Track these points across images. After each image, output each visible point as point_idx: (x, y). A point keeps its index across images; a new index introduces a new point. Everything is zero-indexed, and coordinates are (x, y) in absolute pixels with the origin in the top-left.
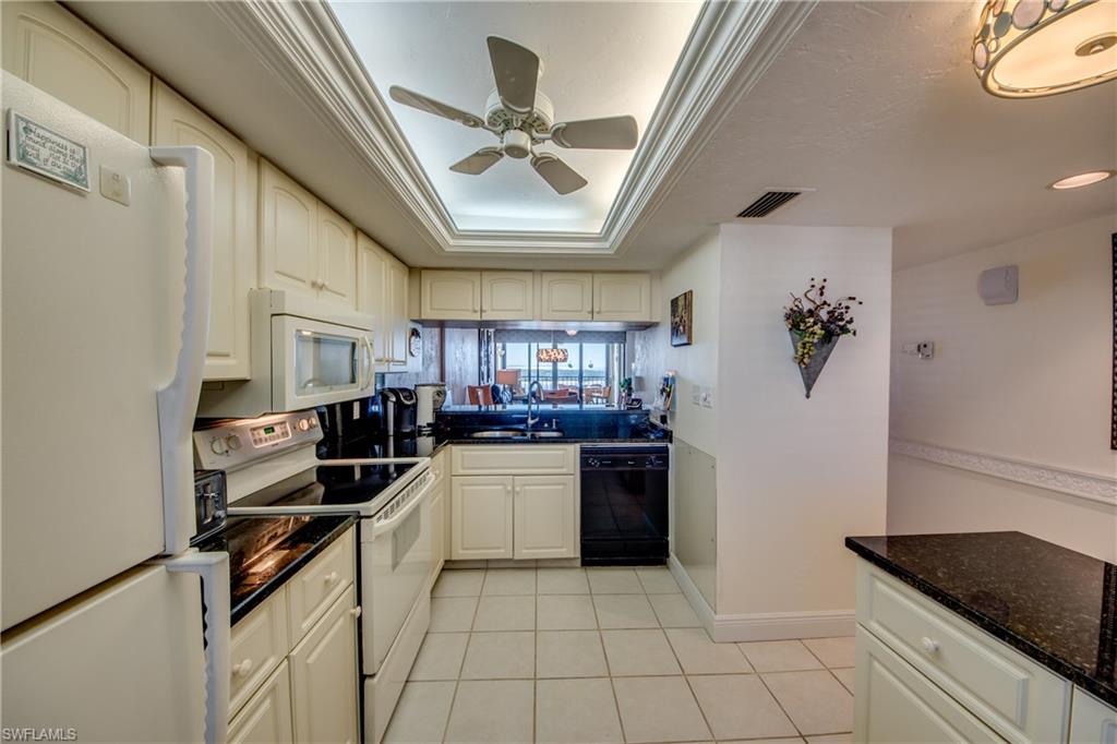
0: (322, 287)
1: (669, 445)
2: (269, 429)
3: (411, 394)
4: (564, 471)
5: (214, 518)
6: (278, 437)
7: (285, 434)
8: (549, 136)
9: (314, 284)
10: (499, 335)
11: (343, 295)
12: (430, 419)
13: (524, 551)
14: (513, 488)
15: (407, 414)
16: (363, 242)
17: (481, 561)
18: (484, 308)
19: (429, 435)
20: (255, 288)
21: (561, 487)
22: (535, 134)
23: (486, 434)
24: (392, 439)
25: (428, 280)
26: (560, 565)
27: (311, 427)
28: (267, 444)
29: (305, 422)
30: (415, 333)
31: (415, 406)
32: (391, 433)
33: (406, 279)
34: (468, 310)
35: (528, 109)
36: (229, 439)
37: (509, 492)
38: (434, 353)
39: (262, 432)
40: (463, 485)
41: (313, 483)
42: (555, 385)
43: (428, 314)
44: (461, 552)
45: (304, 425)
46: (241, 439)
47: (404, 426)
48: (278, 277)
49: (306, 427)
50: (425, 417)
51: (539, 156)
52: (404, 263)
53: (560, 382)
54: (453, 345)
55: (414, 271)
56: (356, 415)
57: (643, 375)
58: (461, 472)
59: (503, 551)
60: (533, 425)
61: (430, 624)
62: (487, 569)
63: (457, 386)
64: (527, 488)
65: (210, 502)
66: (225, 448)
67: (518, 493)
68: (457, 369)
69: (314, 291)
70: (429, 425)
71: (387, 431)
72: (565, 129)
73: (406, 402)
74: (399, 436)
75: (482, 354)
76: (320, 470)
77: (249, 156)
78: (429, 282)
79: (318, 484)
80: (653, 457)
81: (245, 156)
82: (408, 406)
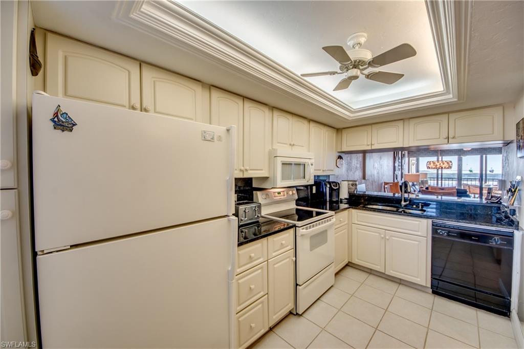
0: (294, 145)
1: (516, 232)
2: (279, 193)
3: (336, 184)
4: (419, 233)
5: (258, 216)
6: (282, 196)
7: (284, 195)
8: (367, 66)
9: (290, 145)
10: (411, 153)
11: (303, 146)
12: (347, 196)
13: (391, 271)
14: (385, 236)
15: (334, 193)
16: (312, 124)
17: (368, 268)
18: (373, 143)
19: (346, 203)
20: (271, 148)
21: (417, 243)
22: (361, 67)
23: (374, 207)
24: (328, 203)
25: (345, 134)
26: (415, 287)
27: (293, 194)
28: (278, 198)
29: (291, 192)
30: (340, 157)
31: (339, 189)
32: (328, 200)
33: (335, 135)
34: (364, 145)
35: (350, 62)
36: (267, 195)
37: (383, 238)
38: (358, 166)
39: (277, 194)
40: (357, 229)
41: (294, 214)
42: (460, 184)
43: (345, 149)
44: (357, 260)
45: (291, 193)
46: (270, 195)
47: (333, 197)
48: (278, 144)
49: (291, 194)
50: (344, 194)
51: (367, 74)
52: (334, 128)
53: (464, 182)
54: (372, 161)
55: (338, 130)
56: (314, 191)
57: (506, 179)
58: (356, 222)
59: (379, 267)
60: (405, 206)
61: (334, 284)
62: (371, 273)
63: (375, 182)
64: (393, 238)
65: (257, 212)
66: (265, 197)
67: (388, 240)
68: (376, 173)
69: (291, 147)
70: (346, 199)
71: (326, 199)
72: (373, 61)
73: (335, 188)
74: (331, 202)
75: (396, 165)
76: (297, 210)
77: (269, 109)
78: (345, 135)
79: (296, 215)
80: (496, 238)
81: (268, 109)
82: (335, 190)
